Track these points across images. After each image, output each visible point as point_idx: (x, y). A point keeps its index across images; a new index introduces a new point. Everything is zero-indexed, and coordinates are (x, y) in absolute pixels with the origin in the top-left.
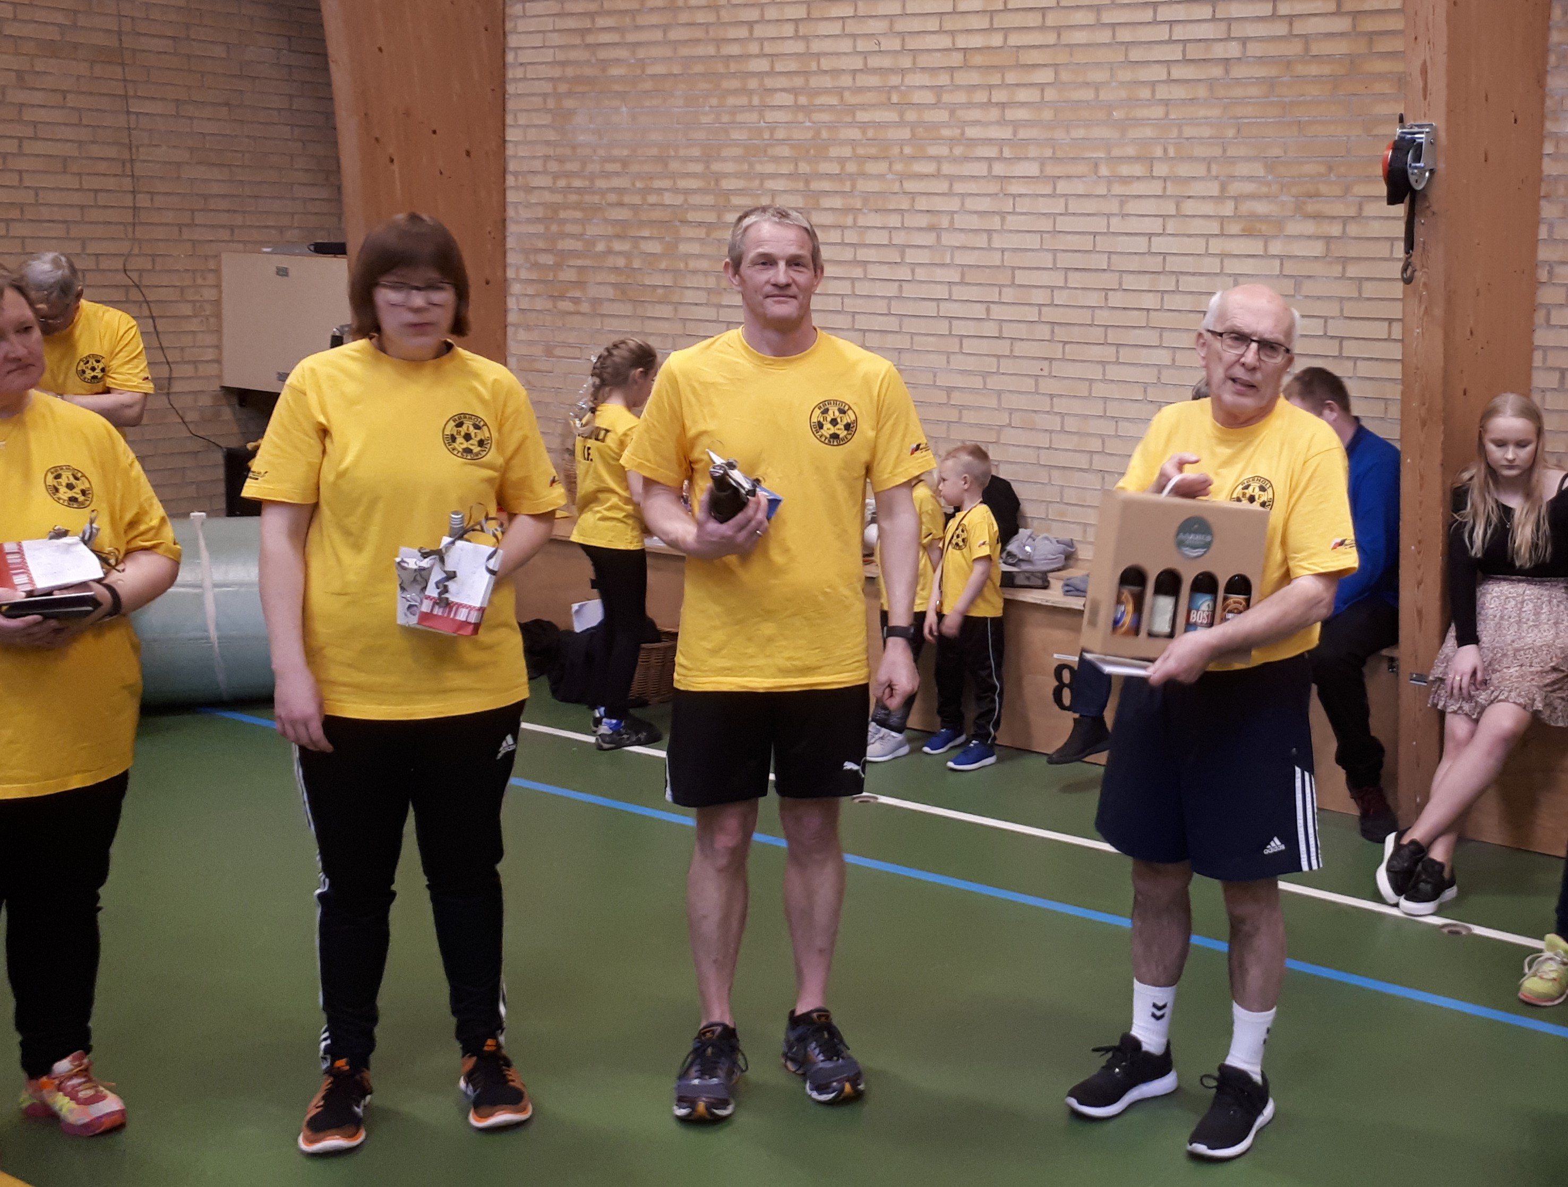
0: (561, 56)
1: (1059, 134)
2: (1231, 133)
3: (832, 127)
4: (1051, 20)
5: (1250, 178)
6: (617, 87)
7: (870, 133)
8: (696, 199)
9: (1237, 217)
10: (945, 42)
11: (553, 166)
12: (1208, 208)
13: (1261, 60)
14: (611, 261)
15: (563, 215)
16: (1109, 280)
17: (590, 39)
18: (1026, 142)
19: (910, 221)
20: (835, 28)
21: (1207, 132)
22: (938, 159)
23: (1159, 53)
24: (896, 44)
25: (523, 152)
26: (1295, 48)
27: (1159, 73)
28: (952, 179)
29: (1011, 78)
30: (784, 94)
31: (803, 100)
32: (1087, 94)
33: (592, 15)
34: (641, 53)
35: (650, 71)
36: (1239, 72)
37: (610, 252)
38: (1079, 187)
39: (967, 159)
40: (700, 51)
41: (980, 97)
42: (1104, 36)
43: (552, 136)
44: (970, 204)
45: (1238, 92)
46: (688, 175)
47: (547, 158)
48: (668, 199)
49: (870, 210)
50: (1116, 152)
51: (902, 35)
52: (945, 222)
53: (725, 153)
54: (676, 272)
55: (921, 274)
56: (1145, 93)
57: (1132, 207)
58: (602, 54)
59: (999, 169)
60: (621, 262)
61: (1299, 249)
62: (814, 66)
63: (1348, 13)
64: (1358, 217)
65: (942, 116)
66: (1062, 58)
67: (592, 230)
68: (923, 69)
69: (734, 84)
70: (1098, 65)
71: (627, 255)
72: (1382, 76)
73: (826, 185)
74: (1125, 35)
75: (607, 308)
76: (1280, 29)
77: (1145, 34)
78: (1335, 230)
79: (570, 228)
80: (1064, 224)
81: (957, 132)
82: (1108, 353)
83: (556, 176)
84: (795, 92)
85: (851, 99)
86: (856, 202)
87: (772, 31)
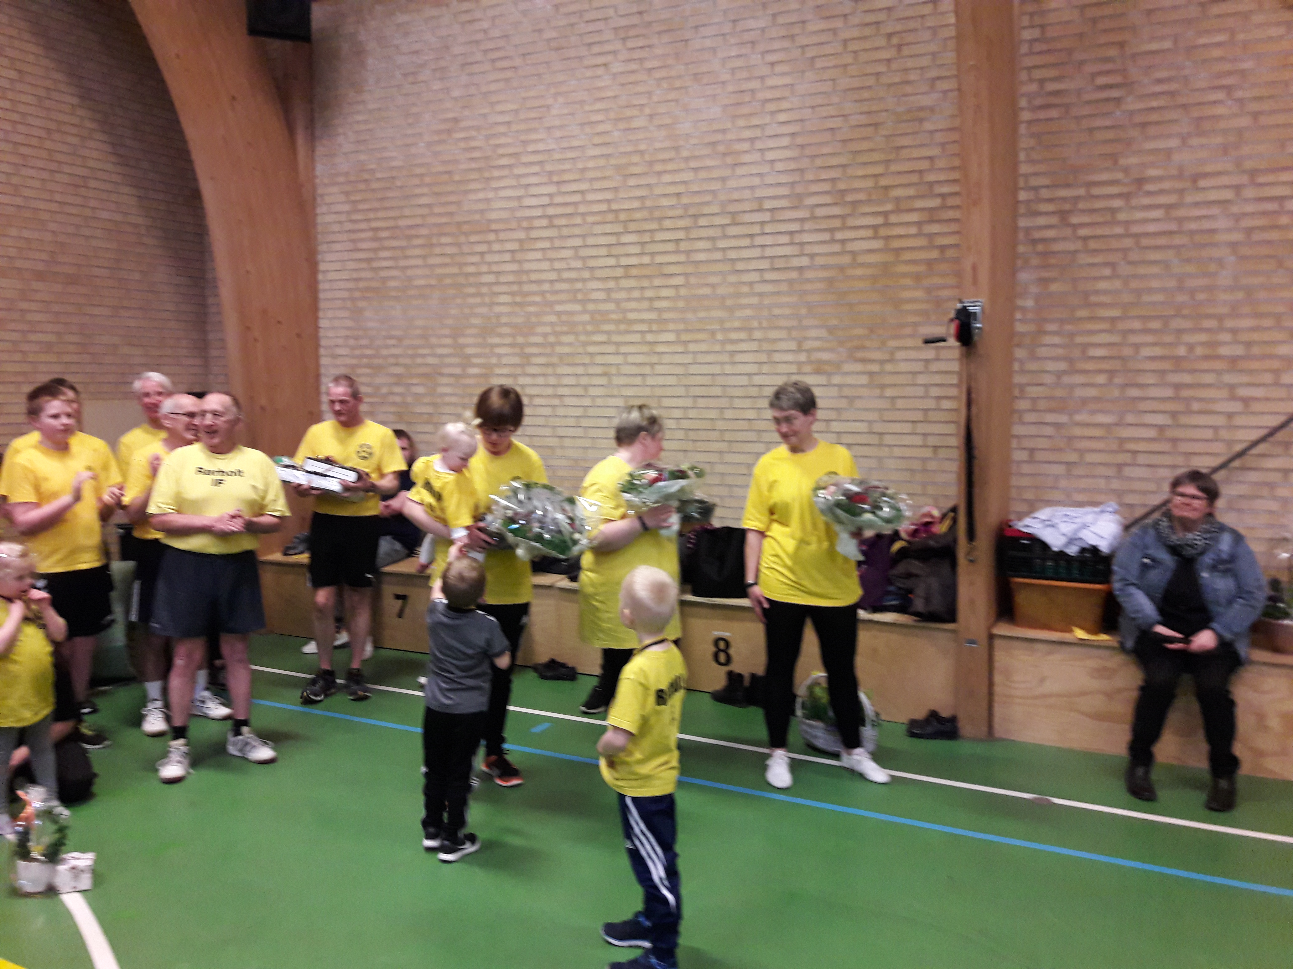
0: (355, 275)
1: (689, 315)
2: (804, 311)
3: (537, 314)
4: (683, 246)
5: (817, 339)
6: (393, 294)
7: (564, 318)
8: (448, 360)
9: (810, 362)
10: (612, 262)
11: (351, 342)
12: (790, 357)
13: (824, 267)
14: (392, 399)
16: (724, 402)
17: (375, 264)
18: (666, 321)
19: (591, 370)
20: (539, 255)
21: (787, 311)
22: (608, 333)
23: (754, 265)
24: (578, 264)
25: (330, 334)
26: (846, 259)
27: (755, 277)
28: (618, 344)
29: (657, 282)
30: (505, 296)
31: (518, 299)
32: (707, 291)
33: (375, 250)
34: (409, 272)
35: (415, 283)
36: (809, 274)
37: (391, 393)
38: (703, 347)
39: (628, 332)
40: (447, 270)
41: (636, 294)
42: (718, 256)
43: (349, 323)
44: (631, 359)
45: (809, 287)
46: (442, 346)
47: (347, 337)
48: (429, 360)
49: (564, 364)
50: (727, 325)
51: (584, 259)
52: (613, 370)
53: (468, 331)
54: (434, 405)
55: (599, 402)
56: (745, 289)
57: (739, 358)
58: (383, 274)
59: (650, 337)
60: (398, 399)
61: (849, 380)
62: (524, 278)
63: (882, 238)
64: (891, 360)
65: (611, 306)
66: (690, 269)
67: (378, 380)
68: (598, 279)
69: (472, 290)
70: (713, 273)
71: (403, 395)
72: (904, 275)
73: (534, 350)
74: (732, 255)
76: (837, 248)
77: (745, 254)
78: (875, 368)
80: (693, 369)
81: (621, 316)
82: (723, 446)
83: (353, 348)
84: (512, 294)
85: (550, 298)
86: (555, 360)
87: (496, 258)
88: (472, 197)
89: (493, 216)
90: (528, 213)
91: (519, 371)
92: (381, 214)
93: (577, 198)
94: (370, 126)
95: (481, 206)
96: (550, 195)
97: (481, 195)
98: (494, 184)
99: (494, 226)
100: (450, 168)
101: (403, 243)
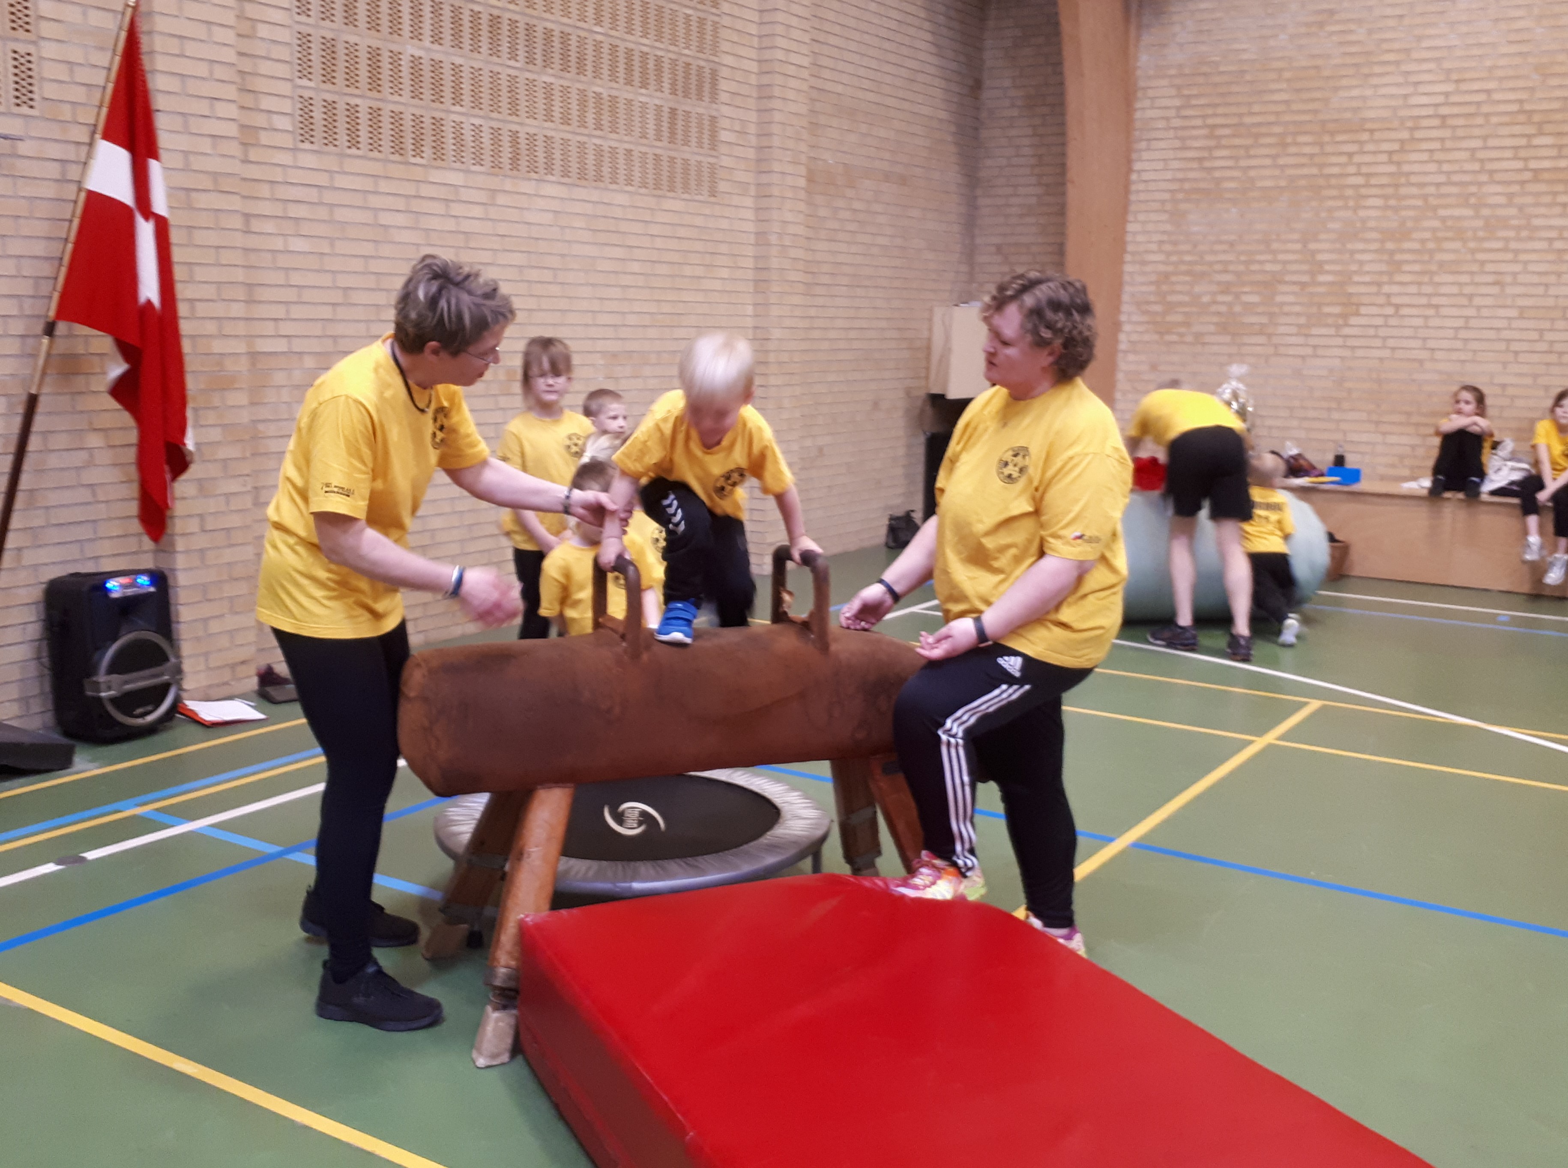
0: (1179, 175)
3: (1415, 219)
6: (1228, 195)
7: (1449, 223)
8: (1294, 267)
10: (1519, 165)
11: (1168, 247)
14: (1215, 309)
15: (1174, 279)
17: (1207, 164)
19: (1478, 279)
20: (1425, 156)
22: (1507, 240)
24: (1476, 167)
25: (1140, 238)
28: (1516, 252)
30: (1375, 199)
31: (1392, 202)
33: (1210, 149)
34: (1252, 173)
35: (1260, 184)
37: (1215, 302)
39: (1531, 239)
40: (1303, 171)
41: (1547, 199)
43: (1168, 228)
44: (1532, 268)
46: (1287, 251)
47: (1162, 242)
48: (1268, 267)
49: (1445, 272)
51: (1482, 161)
52: (1508, 279)
53: (1323, 236)
54: (1271, 315)
55: (1485, 312)
58: (1217, 174)
59: (1559, 245)
60: (1223, 309)
62: (1403, 180)
65: (1513, 211)
67: (1198, 289)
68: (1499, 183)
69: (1333, 193)
71: (1230, 305)
73: (1408, 257)
75: (1207, 339)
79: (1179, 288)
81: (1523, 222)
83: (1169, 254)
84: (1386, 197)
85: (1433, 201)
86: (1434, 268)
87: (1367, 158)
88: (1343, 94)
89: (1371, 114)
90: (1416, 112)
91: (1385, 278)
92: (1220, 110)
93: (1482, 97)
94: (1218, 15)
95: (1354, 104)
96: (1447, 94)
97: (1355, 93)
98: (1375, 81)
99: (1368, 126)
100: (1319, 62)
101: (1249, 142)
